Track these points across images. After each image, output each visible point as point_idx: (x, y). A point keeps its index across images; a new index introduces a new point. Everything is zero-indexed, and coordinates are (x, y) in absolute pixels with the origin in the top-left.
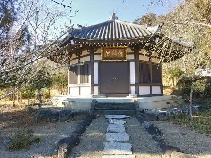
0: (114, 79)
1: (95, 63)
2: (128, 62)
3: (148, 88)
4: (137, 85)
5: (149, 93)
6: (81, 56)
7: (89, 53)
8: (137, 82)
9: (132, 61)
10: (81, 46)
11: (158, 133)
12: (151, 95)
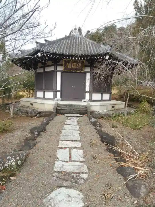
0: (73, 86)
1: (58, 73)
2: (85, 73)
3: (100, 95)
4: (91, 92)
5: (100, 99)
6: (46, 65)
7: (53, 64)
8: (91, 90)
9: (88, 72)
10: (47, 58)
11: (99, 126)
12: (102, 100)
